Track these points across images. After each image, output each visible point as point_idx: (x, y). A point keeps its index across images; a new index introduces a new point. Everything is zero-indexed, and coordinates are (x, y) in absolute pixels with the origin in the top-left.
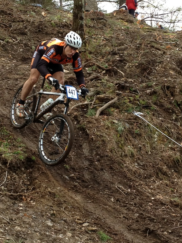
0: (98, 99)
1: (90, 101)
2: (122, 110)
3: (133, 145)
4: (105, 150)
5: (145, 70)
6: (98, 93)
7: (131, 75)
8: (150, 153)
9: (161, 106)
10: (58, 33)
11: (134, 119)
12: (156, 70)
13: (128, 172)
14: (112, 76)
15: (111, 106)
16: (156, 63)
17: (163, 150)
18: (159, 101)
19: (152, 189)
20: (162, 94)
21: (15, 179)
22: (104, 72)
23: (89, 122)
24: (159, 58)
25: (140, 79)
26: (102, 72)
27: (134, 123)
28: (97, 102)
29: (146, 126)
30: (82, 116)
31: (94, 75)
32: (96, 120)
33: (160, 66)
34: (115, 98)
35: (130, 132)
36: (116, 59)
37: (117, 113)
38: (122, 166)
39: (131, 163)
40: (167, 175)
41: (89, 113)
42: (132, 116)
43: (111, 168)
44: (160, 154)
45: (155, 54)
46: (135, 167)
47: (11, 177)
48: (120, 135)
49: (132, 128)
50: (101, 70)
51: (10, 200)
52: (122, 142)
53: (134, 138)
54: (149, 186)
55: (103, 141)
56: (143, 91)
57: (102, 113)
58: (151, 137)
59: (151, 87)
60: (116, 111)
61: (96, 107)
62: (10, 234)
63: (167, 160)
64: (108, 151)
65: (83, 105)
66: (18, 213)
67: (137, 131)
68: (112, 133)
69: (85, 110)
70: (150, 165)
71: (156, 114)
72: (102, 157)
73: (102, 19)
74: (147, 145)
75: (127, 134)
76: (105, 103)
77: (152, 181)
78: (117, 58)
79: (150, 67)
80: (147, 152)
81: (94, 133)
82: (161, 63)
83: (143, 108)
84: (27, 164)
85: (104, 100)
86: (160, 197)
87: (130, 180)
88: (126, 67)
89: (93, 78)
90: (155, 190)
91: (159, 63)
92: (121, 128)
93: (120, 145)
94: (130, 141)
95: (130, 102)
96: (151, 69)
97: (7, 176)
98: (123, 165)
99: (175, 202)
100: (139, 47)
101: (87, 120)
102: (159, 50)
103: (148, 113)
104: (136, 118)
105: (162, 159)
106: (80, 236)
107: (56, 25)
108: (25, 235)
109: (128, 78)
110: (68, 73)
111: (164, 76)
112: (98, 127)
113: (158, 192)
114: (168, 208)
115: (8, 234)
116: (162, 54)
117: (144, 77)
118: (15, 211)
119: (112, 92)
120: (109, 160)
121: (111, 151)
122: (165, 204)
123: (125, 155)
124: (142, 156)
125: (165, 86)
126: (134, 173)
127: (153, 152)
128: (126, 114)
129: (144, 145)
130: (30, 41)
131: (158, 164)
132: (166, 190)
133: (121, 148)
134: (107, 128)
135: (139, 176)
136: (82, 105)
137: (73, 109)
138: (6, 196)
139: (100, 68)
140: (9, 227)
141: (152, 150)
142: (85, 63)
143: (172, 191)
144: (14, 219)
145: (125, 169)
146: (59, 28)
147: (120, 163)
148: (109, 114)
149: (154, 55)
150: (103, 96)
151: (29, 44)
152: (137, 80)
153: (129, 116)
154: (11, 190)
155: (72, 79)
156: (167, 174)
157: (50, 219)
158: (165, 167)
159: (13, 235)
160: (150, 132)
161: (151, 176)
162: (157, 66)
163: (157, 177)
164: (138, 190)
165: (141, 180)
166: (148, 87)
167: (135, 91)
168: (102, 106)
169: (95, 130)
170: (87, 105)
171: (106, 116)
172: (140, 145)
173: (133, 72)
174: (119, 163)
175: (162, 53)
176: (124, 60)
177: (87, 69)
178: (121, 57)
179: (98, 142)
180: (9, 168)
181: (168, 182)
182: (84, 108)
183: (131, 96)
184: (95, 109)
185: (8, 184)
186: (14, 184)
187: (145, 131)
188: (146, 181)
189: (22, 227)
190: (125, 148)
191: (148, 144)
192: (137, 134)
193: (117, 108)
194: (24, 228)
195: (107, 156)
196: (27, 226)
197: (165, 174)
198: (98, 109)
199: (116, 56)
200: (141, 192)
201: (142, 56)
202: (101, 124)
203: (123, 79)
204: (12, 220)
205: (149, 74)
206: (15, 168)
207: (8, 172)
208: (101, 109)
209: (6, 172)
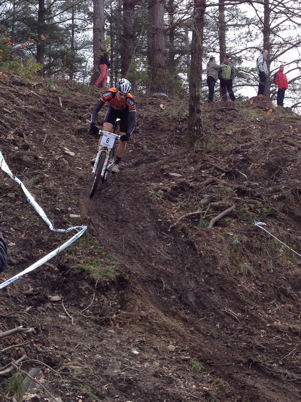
0: (212, 207)
1: (203, 210)
2: (241, 220)
3: (251, 262)
4: (216, 269)
5: (273, 170)
6: (213, 200)
7: (256, 177)
8: (272, 271)
9: (291, 214)
10: (176, 128)
11: (254, 231)
12: (287, 170)
13: (242, 293)
14: (233, 179)
15: (227, 216)
16: (289, 161)
17: (290, 268)
18: (288, 208)
19: (269, 314)
20: (292, 200)
21: (103, 301)
22: (224, 174)
23: (198, 235)
24: (292, 155)
25: (267, 182)
26: (220, 174)
27: (254, 235)
28: (211, 211)
29: (268, 239)
30: (192, 228)
31: (210, 178)
32: (207, 233)
33: (292, 165)
34: (233, 205)
35: (249, 246)
36: (238, 159)
37: (235, 224)
38: (236, 287)
39: (247, 283)
40: (292, 298)
41: (200, 224)
42: (252, 227)
43: (221, 289)
44: (286, 272)
45: (287, 151)
46: (251, 287)
47: (99, 299)
48: (235, 249)
49: (251, 241)
50: (220, 173)
51: (95, 325)
52: (237, 258)
53: (253, 253)
54: (266, 310)
55: (214, 257)
56: (269, 196)
57: (216, 224)
58: (275, 252)
59: (279, 191)
60: (233, 221)
61: (209, 217)
62: (90, 363)
63: (294, 279)
64: (219, 268)
65: (194, 215)
66: (101, 340)
67: (257, 245)
68: (226, 246)
69: (196, 220)
70: (271, 286)
71: (283, 223)
72: (212, 276)
73: (232, 109)
74: (268, 262)
75: (243, 248)
76: (220, 213)
77: (271, 304)
78: (240, 157)
79: (279, 167)
80: (268, 270)
81: (203, 248)
82: (294, 162)
83: (267, 218)
84: (119, 284)
85: (218, 209)
86: (278, 323)
87: (244, 303)
88: (249, 168)
89: (209, 182)
90: (273, 315)
91: (291, 161)
92: (236, 241)
93: (234, 262)
94: (247, 256)
95: (250, 210)
96: (281, 169)
97: (95, 298)
98: (236, 285)
99: (295, 329)
100: (267, 143)
101: (196, 233)
102: (294, 145)
103: (273, 223)
104: (257, 229)
105: (287, 278)
106: (169, 366)
107: (175, 119)
108: (105, 364)
109: (252, 181)
110: (180, 177)
111: (296, 178)
112: (208, 241)
113: (277, 318)
114: (285, 336)
115: (86, 363)
116: (295, 151)
117: (272, 179)
118: (99, 338)
119: (229, 199)
120: (219, 279)
121: (223, 269)
122: (282, 332)
123: (240, 274)
124: (262, 275)
125: (296, 189)
126: (250, 295)
127: (276, 270)
128: (245, 224)
129: (265, 261)
130: (142, 140)
131: (281, 285)
132: (288, 315)
133: (236, 266)
134: (219, 242)
135: (255, 299)
136: (192, 215)
137: (181, 220)
138: (91, 321)
139: (218, 170)
140: (89, 355)
141: (275, 268)
142: (201, 164)
143: (295, 317)
144: (96, 346)
145: (238, 291)
146: (178, 123)
147: (234, 283)
148: (224, 225)
149: (285, 152)
150: (218, 204)
151: (141, 143)
152: (263, 183)
153: (249, 228)
154: (97, 314)
155: (182, 185)
156: (291, 296)
157: (138, 347)
158: (289, 288)
159: (92, 364)
160: (273, 245)
161: (270, 299)
162: (288, 165)
163: (279, 300)
164: (252, 315)
165: (258, 304)
166: (276, 191)
167: (259, 197)
168: (216, 216)
169: (204, 244)
170: (198, 214)
171: (220, 228)
172: (259, 262)
173: (258, 174)
174: (232, 283)
175: (297, 149)
176: (248, 159)
177: (203, 171)
178: (245, 156)
179: (208, 258)
180: (97, 289)
181: (291, 306)
182: (194, 219)
183: (252, 203)
184: (208, 219)
185: (95, 307)
186: (101, 307)
187: (267, 244)
188: (264, 305)
189: (104, 355)
190: (241, 265)
191: (270, 261)
192: (257, 248)
193: (235, 217)
194: (105, 356)
195: (217, 275)
196: (110, 354)
197: (288, 296)
198: (211, 219)
199: (240, 155)
200: (256, 317)
201: (270, 154)
202: (213, 237)
203: (246, 182)
204: (94, 347)
205: (278, 175)
206: (104, 289)
207: (96, 294)
208: (214, 219)
209: (93, 293)
